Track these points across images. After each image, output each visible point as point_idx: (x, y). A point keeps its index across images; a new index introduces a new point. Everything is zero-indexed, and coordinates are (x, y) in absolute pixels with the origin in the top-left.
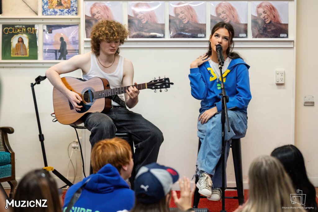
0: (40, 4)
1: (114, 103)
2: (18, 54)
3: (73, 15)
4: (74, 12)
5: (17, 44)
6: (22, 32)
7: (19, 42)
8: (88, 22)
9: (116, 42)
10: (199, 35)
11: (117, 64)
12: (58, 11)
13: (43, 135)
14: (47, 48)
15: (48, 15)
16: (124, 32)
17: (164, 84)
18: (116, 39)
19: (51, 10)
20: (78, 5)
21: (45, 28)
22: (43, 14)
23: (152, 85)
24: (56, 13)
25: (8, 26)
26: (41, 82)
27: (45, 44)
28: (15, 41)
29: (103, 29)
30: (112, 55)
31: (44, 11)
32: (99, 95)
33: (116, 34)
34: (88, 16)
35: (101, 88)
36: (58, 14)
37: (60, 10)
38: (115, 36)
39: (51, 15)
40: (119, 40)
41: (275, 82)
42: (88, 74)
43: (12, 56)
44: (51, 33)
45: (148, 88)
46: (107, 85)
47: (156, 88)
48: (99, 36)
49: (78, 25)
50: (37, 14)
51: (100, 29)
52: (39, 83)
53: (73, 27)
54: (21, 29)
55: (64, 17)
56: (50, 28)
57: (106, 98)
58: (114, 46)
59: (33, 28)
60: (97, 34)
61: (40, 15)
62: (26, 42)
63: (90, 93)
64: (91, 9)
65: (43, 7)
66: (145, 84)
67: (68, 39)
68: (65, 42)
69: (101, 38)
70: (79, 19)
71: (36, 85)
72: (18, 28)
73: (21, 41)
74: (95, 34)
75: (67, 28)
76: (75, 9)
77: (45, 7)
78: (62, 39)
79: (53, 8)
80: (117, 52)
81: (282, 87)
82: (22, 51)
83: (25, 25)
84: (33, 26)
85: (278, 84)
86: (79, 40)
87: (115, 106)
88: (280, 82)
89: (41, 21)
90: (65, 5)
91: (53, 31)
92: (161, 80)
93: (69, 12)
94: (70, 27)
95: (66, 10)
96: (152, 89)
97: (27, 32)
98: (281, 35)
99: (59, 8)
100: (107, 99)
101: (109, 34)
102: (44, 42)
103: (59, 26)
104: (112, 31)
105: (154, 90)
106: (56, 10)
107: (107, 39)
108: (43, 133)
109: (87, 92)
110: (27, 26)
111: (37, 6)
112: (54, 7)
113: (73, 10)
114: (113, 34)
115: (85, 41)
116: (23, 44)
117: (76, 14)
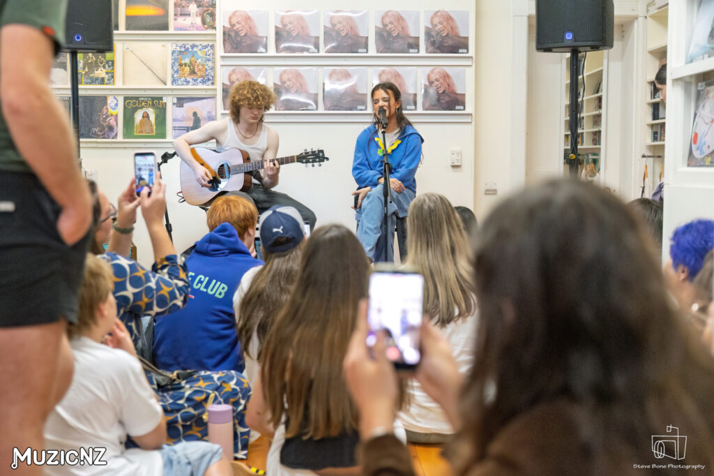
0: (170, 72)
1: (255, 181)
2: (142, 132)
3: (208, 85)
4: (210, 82)
5: (141, 121)
6: (147, 105)
7: (143, 117)
8: (225, 91)
9: (260, 109)
10: (359, 107)
11: (259, 135)
12: (191, 80)
13: (170, 225)
14: (178, 124)
15: (178, 85)
16: (270, 96)
17: (317, 157)
18: (260, 105)
19: (183, 79)
20: (214, 73)
21: (175, 101)
22: (173, 85)
23: (303, 158)
24: (188, 82)
25: (131, 98)
26: (169, 161)
27: (174, 120)
28: (138, 116)
29: (245, 92)
30: (254, 123)
31: (174, 81)
32: (237, 170)
33: (261, 98)
34: (226, 85)
35: (240, 161)
36: (191, 83)
37: (193, 79)
38: (259, 100)
39: (183, 85)
40: (263, 107)
41: (450, 164)
42: (224, 146)
43: (135, 134)
44: (183, 107)
45: (298, 161)
46: (247, 158)
47: (307, 162)
48: (239, 100)
49: (213, 97)
50: (165, 84)
51: (241, 92)
52: (166, 162)
53: (209, 100)
54: (147, 102)
55: (198, 88)
56: (181, 101)
57: (245, 173)
58: (256, 113)
59: (161, 101)
60: (237, 98)
61: (169, 85)
62: (152, 118)
63: (226, 167)
64: (230, 75)
65: (173, 76)
66: (294, 157)
67: (202, 114)
68: (198, 118)
69: (241, 103)
70: (215, 89)
71: (163, 164)
72: (143, 101)
73: (146, 116)
74: (234, 97)
75: (200, 101)
76: (211, 78)
77: (175, 76)
78: (195, 114)
79: (185, 77)
80: (261, 120)
81: (459, 169)
82: (147, 127)
83: (152, 98)
84: (161, 99)
85: (454, 167)
86: (216, 115)
87: (255, 184)
88: (456, 164)
89: (170, 93)
90: (199, 73)
91: (185, 105)
92: (313, 153)
93: (203, 82)
94: (205, 101)
95: (200, 80)
96: (303, 163)
97: (153, 106)
98: (457, 107)
99: (192, 77)
100: (247, 175)
101: (252, 98)
102: (174, 117)
103: (192, 99)
104: (255, 95)
105: (305, 164)
106: (188, 79)
107: (249, 104)
108: (170, 222)
109: (222, 165)
110: (153, 99)
111: (166, 74)
112: (186, 75)
113: (209, 80)
114: (257, 98)
115: (223, 114)
116: (149, 119)
117: (213, 84)
